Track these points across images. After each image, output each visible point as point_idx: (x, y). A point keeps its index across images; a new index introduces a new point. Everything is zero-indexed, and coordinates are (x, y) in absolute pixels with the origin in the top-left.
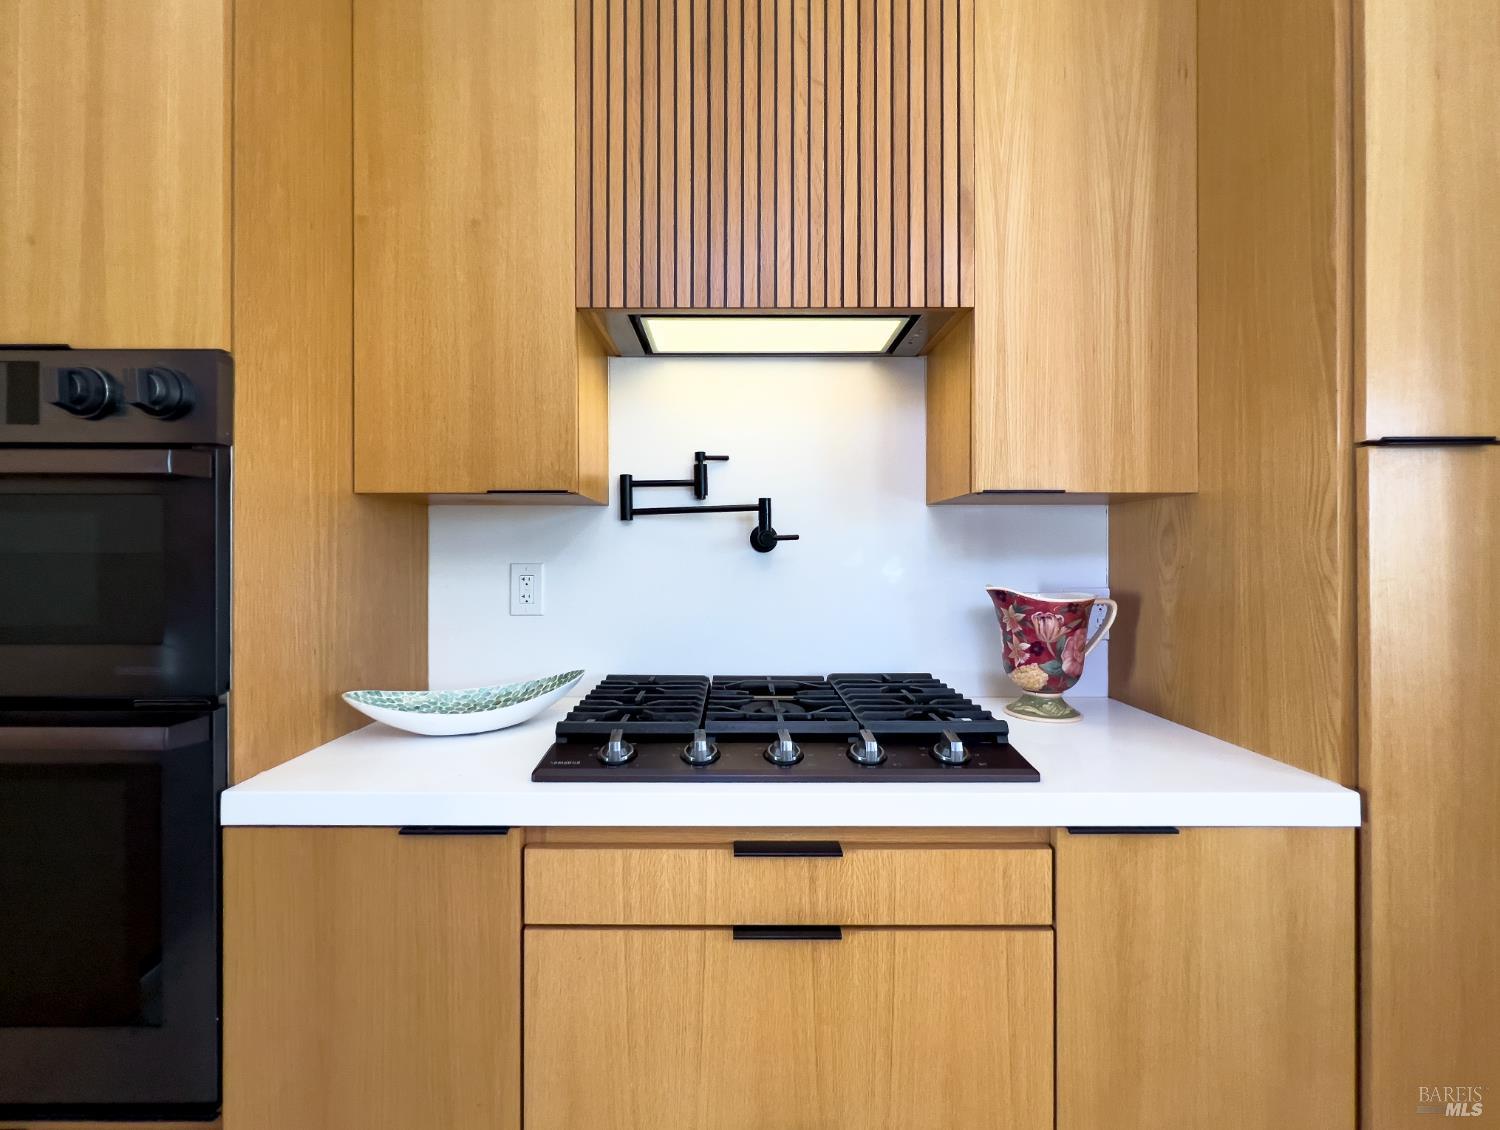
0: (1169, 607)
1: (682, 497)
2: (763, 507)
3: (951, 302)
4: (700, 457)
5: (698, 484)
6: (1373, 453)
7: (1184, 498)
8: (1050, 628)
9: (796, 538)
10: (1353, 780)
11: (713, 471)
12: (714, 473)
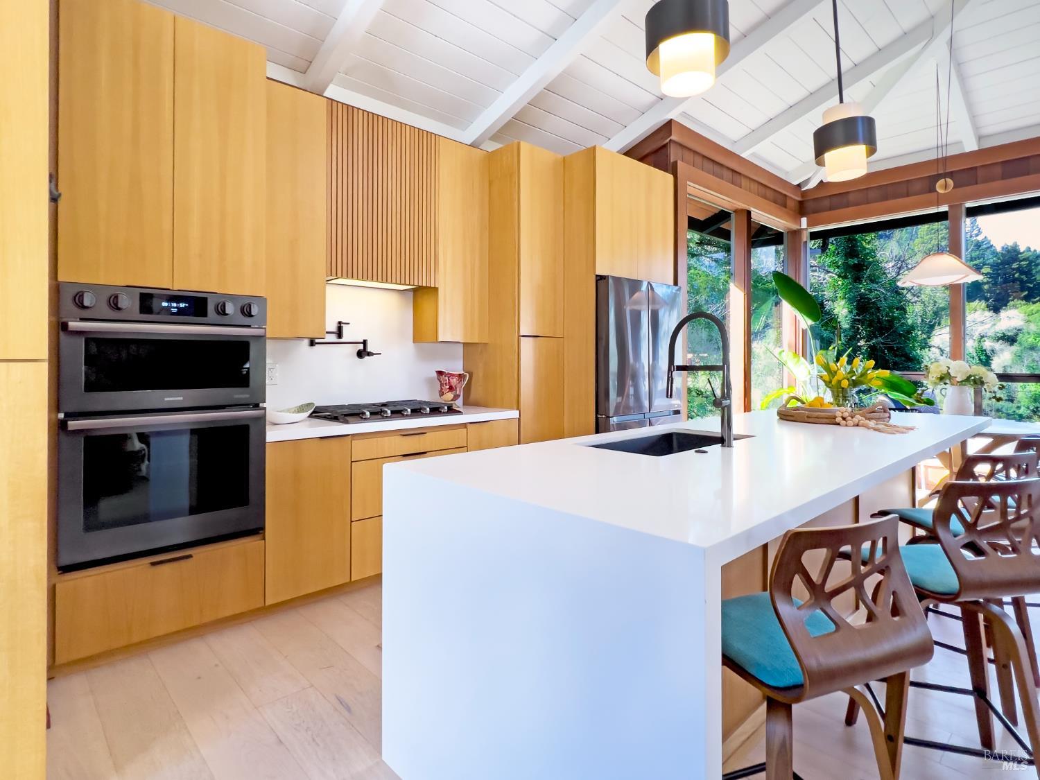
0: (481, 374)
1: (333, 338)
2: (365, 342)
3: (433, 286)
4: (340, 323)
5: (339, 333)
6: (522, 338)
7: (486, 344)
8: (454, 381)
9: (380, 354)
10: (518, 409)
11: (345, 328)
12: (345, 329)
